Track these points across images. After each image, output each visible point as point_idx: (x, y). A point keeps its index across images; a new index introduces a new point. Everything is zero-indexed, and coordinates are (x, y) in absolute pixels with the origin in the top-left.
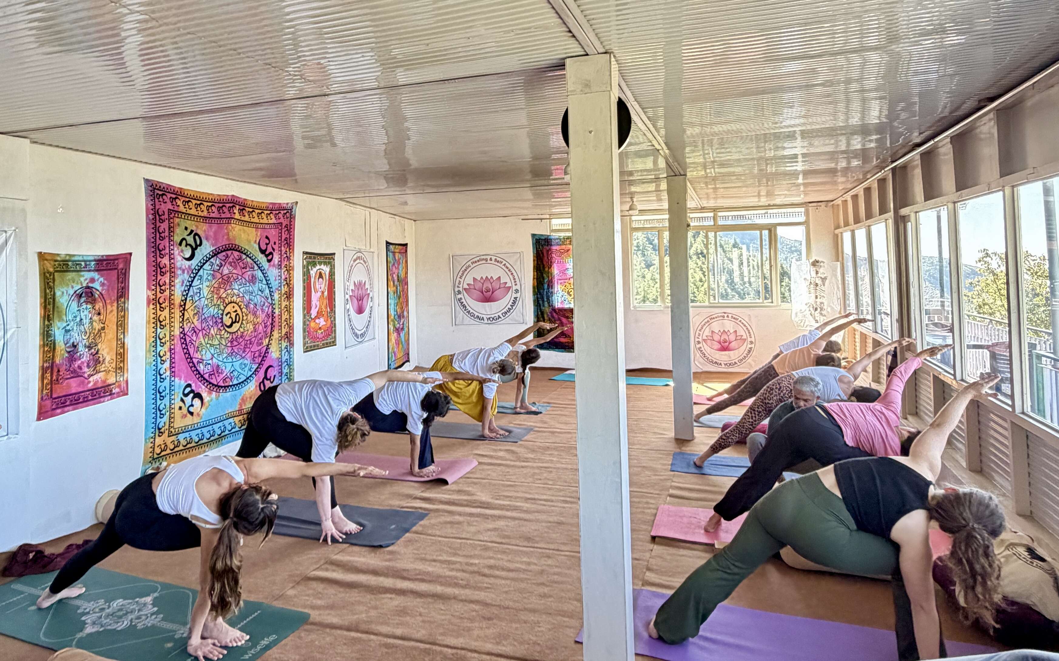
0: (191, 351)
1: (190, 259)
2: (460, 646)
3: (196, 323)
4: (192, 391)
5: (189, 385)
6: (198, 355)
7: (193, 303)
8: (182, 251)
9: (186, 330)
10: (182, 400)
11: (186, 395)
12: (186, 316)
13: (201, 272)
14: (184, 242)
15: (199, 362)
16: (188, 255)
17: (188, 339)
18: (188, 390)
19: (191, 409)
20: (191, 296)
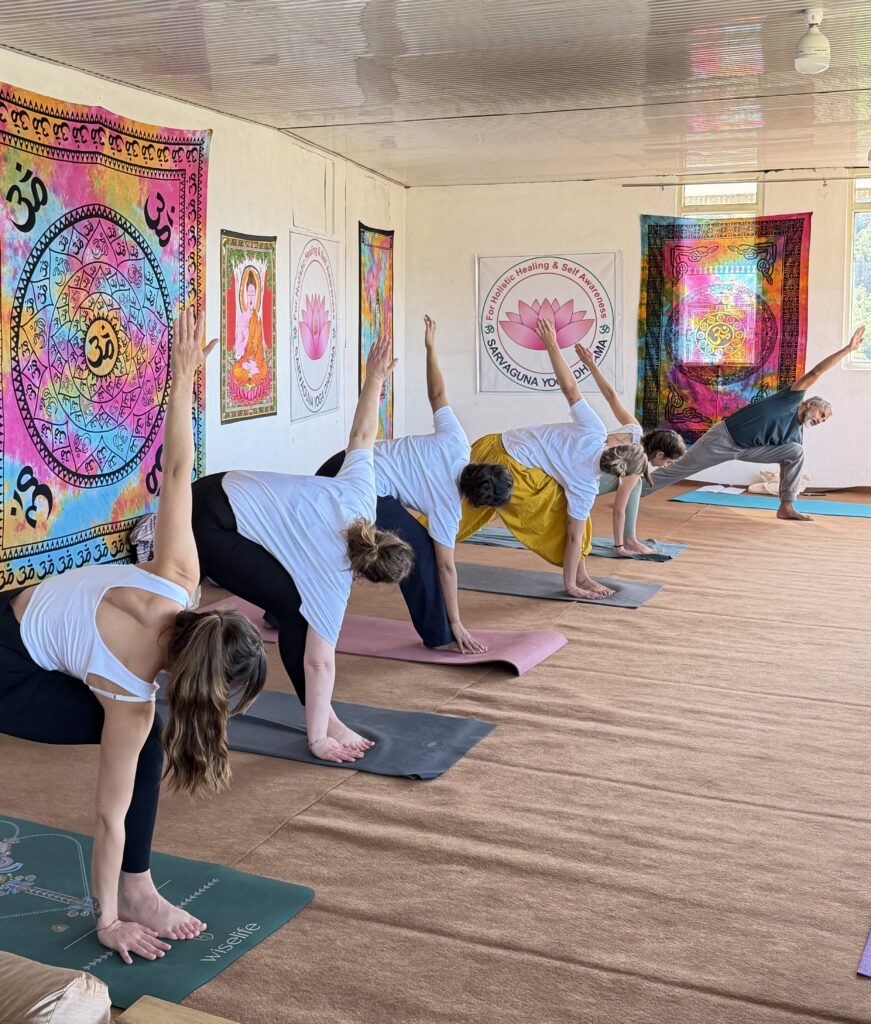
0: (32, 405)
1: (27, 227)
2: (622, 967)
3: (39, 352)
4: (33, 481)
5: (27, 470)
6: (43, 414)
7: (33, 315)
8: (13, 212)
9: (23, 364)
10: (17, 497)
11: (23, 488)
12: (22, 338)
13: (46, 256)
14: (16, 195)
15: (44, 428)
16: (23, 220)
17: (26, 383)
18: (26, 478)
19: (33, 515)
20: (30, 300)
